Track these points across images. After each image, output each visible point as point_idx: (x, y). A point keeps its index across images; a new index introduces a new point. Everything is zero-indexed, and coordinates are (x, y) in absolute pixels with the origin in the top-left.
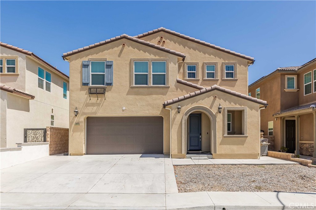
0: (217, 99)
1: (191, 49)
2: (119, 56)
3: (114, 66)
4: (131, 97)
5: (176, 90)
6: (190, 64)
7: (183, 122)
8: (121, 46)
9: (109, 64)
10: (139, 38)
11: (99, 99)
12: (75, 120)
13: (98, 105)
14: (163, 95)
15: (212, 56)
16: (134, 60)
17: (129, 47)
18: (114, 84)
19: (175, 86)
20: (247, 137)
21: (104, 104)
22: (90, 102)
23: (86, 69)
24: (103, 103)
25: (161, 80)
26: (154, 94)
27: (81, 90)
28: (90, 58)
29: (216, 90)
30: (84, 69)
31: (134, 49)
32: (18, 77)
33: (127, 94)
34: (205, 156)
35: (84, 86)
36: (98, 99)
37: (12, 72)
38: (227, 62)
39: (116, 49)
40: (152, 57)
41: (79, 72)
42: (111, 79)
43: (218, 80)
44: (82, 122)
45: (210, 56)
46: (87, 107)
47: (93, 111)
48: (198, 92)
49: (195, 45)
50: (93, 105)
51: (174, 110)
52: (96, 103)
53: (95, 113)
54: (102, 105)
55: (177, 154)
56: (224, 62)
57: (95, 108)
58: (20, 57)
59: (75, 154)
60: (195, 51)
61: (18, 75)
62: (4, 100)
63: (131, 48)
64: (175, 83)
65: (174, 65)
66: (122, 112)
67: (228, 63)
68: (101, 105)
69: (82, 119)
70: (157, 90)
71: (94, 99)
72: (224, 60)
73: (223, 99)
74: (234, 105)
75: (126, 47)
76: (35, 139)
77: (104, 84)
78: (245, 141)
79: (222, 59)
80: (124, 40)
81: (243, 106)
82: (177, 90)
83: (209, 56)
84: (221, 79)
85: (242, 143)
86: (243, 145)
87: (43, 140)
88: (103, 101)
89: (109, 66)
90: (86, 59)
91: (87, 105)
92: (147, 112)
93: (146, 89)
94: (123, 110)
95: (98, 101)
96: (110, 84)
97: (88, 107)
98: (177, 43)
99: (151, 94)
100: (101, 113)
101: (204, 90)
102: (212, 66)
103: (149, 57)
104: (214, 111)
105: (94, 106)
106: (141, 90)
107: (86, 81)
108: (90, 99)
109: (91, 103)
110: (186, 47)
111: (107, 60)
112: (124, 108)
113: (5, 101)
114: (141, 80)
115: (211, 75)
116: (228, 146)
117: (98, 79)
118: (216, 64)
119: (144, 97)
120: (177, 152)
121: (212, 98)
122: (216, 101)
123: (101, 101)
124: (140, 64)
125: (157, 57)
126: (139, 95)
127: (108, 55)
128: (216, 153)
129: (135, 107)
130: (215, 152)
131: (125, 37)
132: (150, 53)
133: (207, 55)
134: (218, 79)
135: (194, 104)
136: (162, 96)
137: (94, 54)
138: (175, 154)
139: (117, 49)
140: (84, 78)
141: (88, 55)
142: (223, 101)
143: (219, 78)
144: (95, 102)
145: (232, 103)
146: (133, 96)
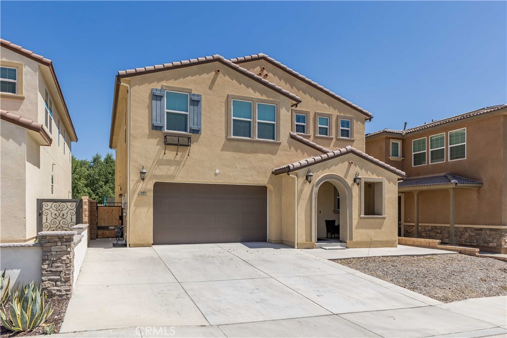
0: (352, 165)
1: (300, 91)
2: (211, 88)
3: (203, 103)
4: (228, 155)
5: (289, 149)
6: (299, 112)
8: (213, 73)
9: (195, 98)
11: (180, 154)
12: (140, 187)
13: (178, 163)
14: (273, 155)
15: (325, 105)
16: (234, 97)
17: (225, 76)
18: (202, 132)
19: (287, 142)
20: (384, 218)
21: (187, 162)
22: (165, 158)
23: (158, 102)
24: (185, 162)
25: (269, 131)
26: (261, 153)
27: (150, 136)
28: (165, 84)
29: (351, 153)
30: (154, 102)
31: (233, 80)
32: (22, 103)
33: (222, 150)
34: (338, 246)
35: (153, 131)
36: (177, 154)
37: (9, 92)
38: (342, 114)
39: (205, 76)
40: (257, 95)
41: (146, 106)
42: (199, 124)
43: (332, 139)
44: (149, 190)
45: (323, 104)
46: (159, 165)
47: (170, 173)
49: (305, 85)
50: (169, 163)
51: (300, 178)
52: (175, 161)
53: (173, 177)
54: (184, 165)
55: (304, 242)
56: (338, 114)
57: (173, 168)
59: (139, 244)
60: (305, 94)
61: (23, 98)
62: (20, 145)
63: (227, 78)
64: (287, 138)
65: (287, 112)
66: (214, 176)
67: (344, 117)
68: (182, 164)
69: (150, 185)
70: (265, 146)
71: (170, 154)
72: (340, 112)
73: (359, 167)
74: (371, 175)
75: (220, 75)
76: (59, 218)
77: (186, 131)
78: (383, 223)
79: (336, 110)
80: (217, 63)
81: (380, 178)
82: (290, 148)
83: (322, 105)
84: (336, 138)
85: (380, 227)
86: (381, 229)
87: (74, 220)
88: (185, 157)
89: (196, 102)
90: (157, 86)
91: (160, 163)
92: (250, 178)
93: (249, 144)
94: (216, 175)
95: (178, 158)
96: (197, 132)
97: (161, 167)
98: (282, 80)
99: (255, 152)
100: (182, 178)
102: (326, 119)
103: (254, 96)
104: (350, 181)
105: (171, 166)
106: (242, 145)
107: (158, 122)
108: (165, 154)
109: (167, 160)
110: (294, 87)
111: (193, 93)
112: (217, 171)
113: (24, 146)
114: (242, 128)
115: (324, 131)
116: (364, 231)
117: (178, 121)
118: (330, 116)
119: (246, 155)
120: (305, 239)
121: (346, 164)
122: (351, 169)
123: (182, 157)
124: (241, 105)
125: (264, 98)
126: (240, 152)
127: (194, 83)
128: (352, 240)
129: (233, 171)
131: (219, 60)
132: (255, 90)
133: (319, 103)
134: (333, 137)
135: (325, 170)
136: (271, 155)
137: (170, 79)
138: (302, 242)
139: (208, 77)
140: (154, 117)
141: (161, 80)
142: (359, 168)
144: (173, 159)
145: (369, 172)
146: (230, 153)
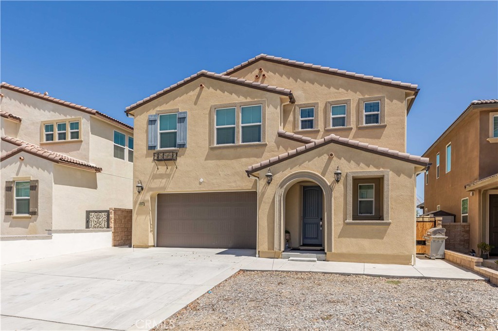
0: (335, 158)
1: (307, 82)
2: (196, 103)
3: (188, 120)
4: (211, 163)
5: (276, 149)
7: (277, 199)
8: (199, 88)
9: (182, 116)
10: (228, 74)
11: (169, 168)
12: (140, 199)
13: (168, 176)
14: (258, 158)
15: (341, 90)
16: (215, 107)
17: (209, 89)
18: (188, 146)
19: (275, 142)
20: (389, 224)
21: (176, 174)
22: (158, 173)
23: (153, 126)
24: (174, 174)
25: (254, 134)
26: (245, 158)
27: (147, 156)
28: (159, 109)
29: (332, 144)
30: (150, 126)
31: (216, 90)
32: (81, 144)
33: (206, 159)
34: (313, 257)
35: (150, 151)
36: (167, 168)
37: (75, 138)
38: (367, 96)
39: (191, 93)
40: (242, 99)
41: (145, 131)
42: (185, 139)
43: (351, 129)
44: (148, 201)
45: (338, 89)
46: (154, 179)
47: (162, 185)
48: (302, 148)
49: (312, 74)
50: (161, 176)
51: (262, 180)
52: (166, 174)
53: (164, 188)
54: (173, 177)
55: (267, 250)
56: (361, 97)
57: (164, 181)
58: (84, 119)
59: (140, 246)
60: (313, 84)
61: (82, 141)
62: (50, 174)
63: (211, 90)
64: (275, 138)
65: (275, 110)
66: (199, 185)
67: (369, 99)
68: (172, 176)
69: (147, 196)
70: (249, 150)
71: (162, 169)
72: (362, 94)
73: (345, 159)
74: (366, 167)
75: (205, 89)
76: (98, 224)
77: (175, 147)
78: (386, 231)
79: (358, 93)
80: (202, 78)
81: (381, 169)
82: (278, 148)
83: (337, 91)
84: (357, 127)
85: (381, 235)
86: (382, 238)
87: (106, 226)
88: (174, 171)
89: (182, 120)
90: (153, 112)
91: (155, 177)
92: (233, 184)
93: (232, 150)
94: (200, 183)
95: (168, 171)
96: (183, 146)
97: (155, 180)
98: (284, 76)
99: (239, 157)
100: (172, 188)
101: (312, 144)
102: (340, 107)
103: (237, 100)
104: (329, 180)
105: (163, 179)
106: (225, 152)
107: (153, 143)
108: (158, 169)
109: (160, 174)
110: (298, 80)
111: (180, 111)
112: (202, 180)
113: (52, 174)
114: (226, 136)
115: (340, 121)
116: (353, 240)
117: (169, 139)
118: (347, 102)
119: (229, 162)
120: (267, 247)
121: (325, 157)
122: (332, 163)
123: (172, 170)
124: (224, 113)
125: (249, 100)
126: (223, 159)
127: (180, 103)
128: (331, 251)
129: (216, 178)
130: (330, 249)
131: (203, 75)
132: (238, 95)
133: (332, 89)
135: (295, 168)
136: (255, 159)
137: (163, 104)
138: (264, 250)
139: (193, 94)
140: (150, 139)
141: (156, 106)
142: (345, 161)
143: (353, 125)
144: (164, 173)
145: (362, 165)
146: (213, 161)
